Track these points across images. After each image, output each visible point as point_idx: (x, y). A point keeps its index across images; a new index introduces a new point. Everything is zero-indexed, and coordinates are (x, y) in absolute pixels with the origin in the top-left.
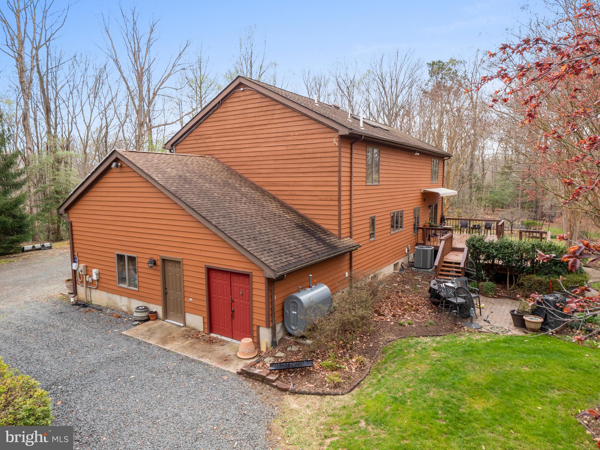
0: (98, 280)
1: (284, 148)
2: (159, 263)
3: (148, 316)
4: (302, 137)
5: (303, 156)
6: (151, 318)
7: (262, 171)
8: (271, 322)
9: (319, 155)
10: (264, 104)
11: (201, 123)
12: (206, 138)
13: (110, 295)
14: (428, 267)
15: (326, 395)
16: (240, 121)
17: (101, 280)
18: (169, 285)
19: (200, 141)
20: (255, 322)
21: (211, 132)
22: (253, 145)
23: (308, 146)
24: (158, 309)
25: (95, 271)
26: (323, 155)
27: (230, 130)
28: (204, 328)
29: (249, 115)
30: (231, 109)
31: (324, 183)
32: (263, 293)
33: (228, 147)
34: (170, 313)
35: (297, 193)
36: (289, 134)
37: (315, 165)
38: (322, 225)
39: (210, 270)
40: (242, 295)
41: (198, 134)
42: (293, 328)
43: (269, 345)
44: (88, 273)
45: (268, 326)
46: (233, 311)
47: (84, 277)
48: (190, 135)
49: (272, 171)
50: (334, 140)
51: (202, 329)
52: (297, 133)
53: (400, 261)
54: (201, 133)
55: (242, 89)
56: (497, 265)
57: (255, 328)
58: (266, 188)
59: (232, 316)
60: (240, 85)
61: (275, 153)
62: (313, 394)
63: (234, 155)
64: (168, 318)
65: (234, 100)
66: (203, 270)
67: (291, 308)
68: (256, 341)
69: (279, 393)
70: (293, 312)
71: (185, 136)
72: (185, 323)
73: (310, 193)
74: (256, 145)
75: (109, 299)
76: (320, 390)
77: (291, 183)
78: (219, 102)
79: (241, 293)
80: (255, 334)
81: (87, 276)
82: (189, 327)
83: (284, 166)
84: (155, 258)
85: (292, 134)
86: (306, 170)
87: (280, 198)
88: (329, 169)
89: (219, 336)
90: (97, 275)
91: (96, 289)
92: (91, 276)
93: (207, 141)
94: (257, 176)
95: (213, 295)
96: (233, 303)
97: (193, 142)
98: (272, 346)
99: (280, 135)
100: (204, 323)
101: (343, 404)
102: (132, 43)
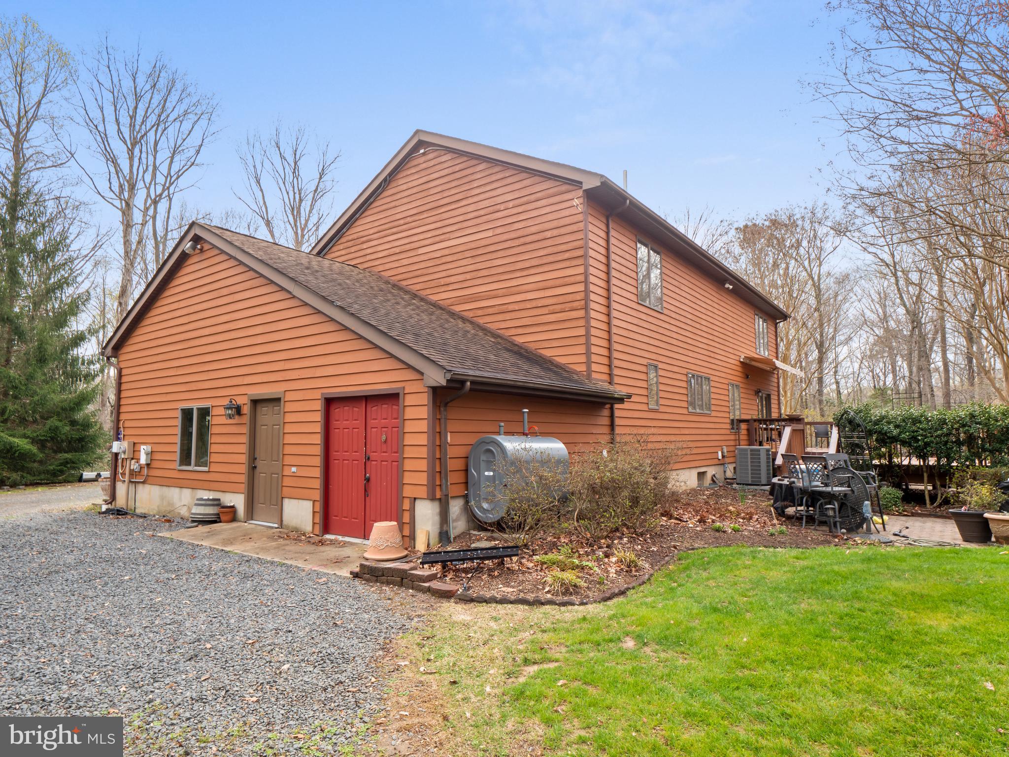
0: (148, 465)
1: (490, 233)
2: (246, 410)
3: (218, 514)
4: (520, 209)
5: (522, 240)
6: (223, 518)
7: (452, 279)
8: (438, 489)
9: (548, 234)
10: (457, 168)
11: (357, 220)
12: (363, 243)
13: (165, 489)
14: (764, 481)
15: (543, 604)
16: (418, 203)
17: (155, 464)
18: (260, 453)
19: (353, 250)
20: (408, 492)
21: (372, 231)
22: (437, 239)
23: (530, 223)
24: (238, 501)
25: (144, 450)
26: (555, 232)
27: (402, 222)
28: (314, 524)
29: (432, 191)
30: (404, 187)
31: (558, 282)
32: (423, 426)
33: (397, 250)
34: (259, 507)
35: (511, 307)
36: (498, 207)
37: (542, 253)
38: (556, 359)
39: (330, 402)
40: (385, 442)
41: (350, 238)
42: (485, 506)
43: (434, 539)
44: (134, 455)
45: (432, 498)
46: (368, 480)
47: (128, 462)
48: (339, 242)
49: (468, 276)
50: (576, 202)
51: (308, 528)
52: (511, 204)
53: (711, 471)
54: (355, 236)
55: (422, 151)
56: (900, 466)
57: (406, 505)
58: (457, 309)
59: (365, 491)
60: (420, 144)
61: (473, 245)
62: (511, 602)
63: (405, 262)
64: (255, 517)
65: (409, 172)
66: (319, 405)
67: (483, 465)
68: (406, 532)
69: (433, 600)
70: (486, 473)
71: (331, 245)
72: (282, 521)
73: (534, 304)
74: (442, 237)
75: (162, 498)
76: (531, 597)
77: (500, 292)
78: (385, 180)
79: (384, 438)
80: (406, 518)
81: (133, 462)
82: (287, 527)
83: (488, 264)
84: (240, 401)
85: (502, 207)
86: (527, 264)
87: (481, 321)
88: (567, 255)
89: (340, 538)
90: (147, 454)
91: (143, 483)
92: (138, 460)
93: (365, 246)
94: (443, 289)
95: (334, 454)
96: (368, 463)
97: (343, 252)
98: (440, 541)
99: (482, 212)
100: (314, 512)
101: (580, 616)
102: (291, 194)
